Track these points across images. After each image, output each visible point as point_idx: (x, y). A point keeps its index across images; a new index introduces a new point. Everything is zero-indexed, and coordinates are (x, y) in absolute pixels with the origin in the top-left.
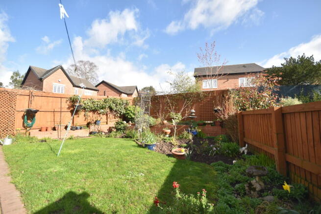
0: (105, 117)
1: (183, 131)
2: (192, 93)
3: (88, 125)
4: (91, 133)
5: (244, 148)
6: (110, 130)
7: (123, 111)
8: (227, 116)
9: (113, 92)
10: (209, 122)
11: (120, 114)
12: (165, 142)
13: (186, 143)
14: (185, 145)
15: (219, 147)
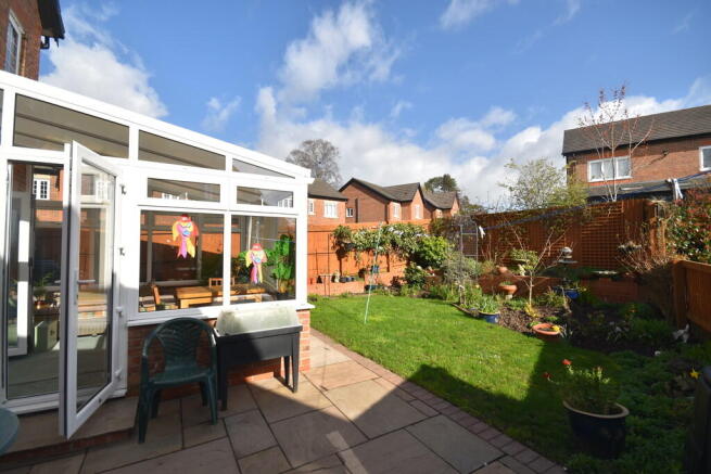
0: (384, 258)
1: (546, 290)
2: (561, 209)
3: (362, 273)
4: (367, 288)
5: (682, 332)
6: (395, 283)
7: (415, 248)
8: (649, 267)
9: (373, 200)
10: (607, 273)
11: (410, 253)
12: (510, 310)
13: (557, 315)
14: (555, 318)
15: (627, 326)
